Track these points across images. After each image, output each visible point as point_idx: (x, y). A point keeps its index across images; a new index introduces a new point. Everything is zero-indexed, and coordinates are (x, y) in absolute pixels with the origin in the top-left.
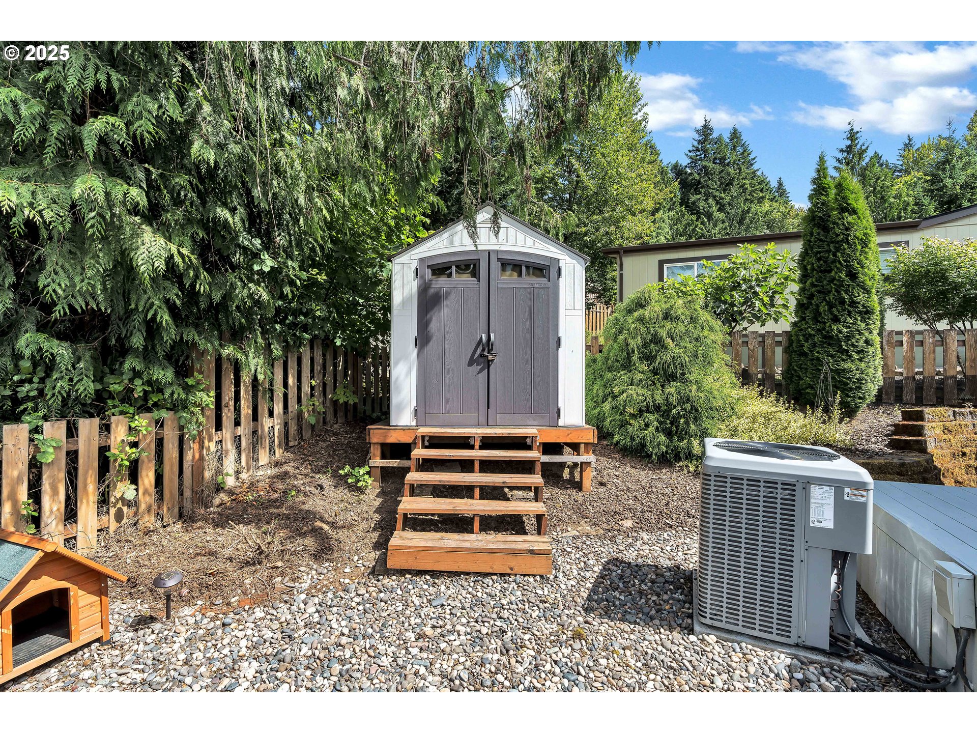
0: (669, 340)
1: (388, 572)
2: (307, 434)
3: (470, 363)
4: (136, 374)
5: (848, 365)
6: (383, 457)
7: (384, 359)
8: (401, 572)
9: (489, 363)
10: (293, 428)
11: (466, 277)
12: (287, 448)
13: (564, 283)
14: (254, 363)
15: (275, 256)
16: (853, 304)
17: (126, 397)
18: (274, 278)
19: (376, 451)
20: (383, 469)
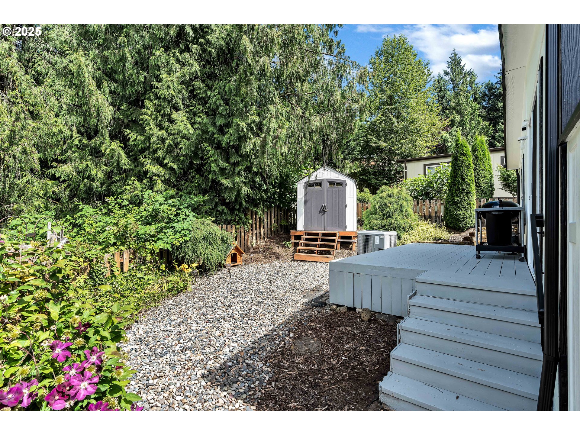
0: (389, 204)
1: (294, 260)
2: (273, 235)
3: (319, 213)
4: (237, 215)
5: (460, 212)
6: (295, 239)
7: (295, 211)
8: (297, 261)
9: (325, 212)
10: (269, 232)
11: (319, 187)
12: (268, 238)
13: (348, 188)
14: (260, 213)
15: (266, 185)
16: (463, 190)
17: (234, 221)
18: (266, 191)
19: (293, 237)
20: (295, 242)
